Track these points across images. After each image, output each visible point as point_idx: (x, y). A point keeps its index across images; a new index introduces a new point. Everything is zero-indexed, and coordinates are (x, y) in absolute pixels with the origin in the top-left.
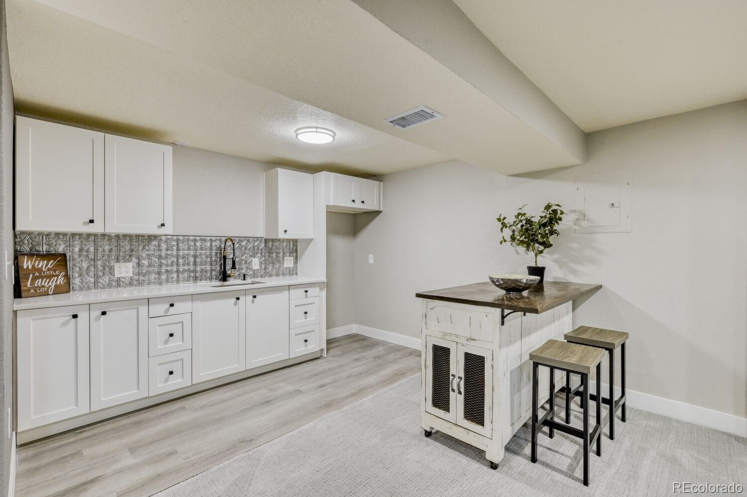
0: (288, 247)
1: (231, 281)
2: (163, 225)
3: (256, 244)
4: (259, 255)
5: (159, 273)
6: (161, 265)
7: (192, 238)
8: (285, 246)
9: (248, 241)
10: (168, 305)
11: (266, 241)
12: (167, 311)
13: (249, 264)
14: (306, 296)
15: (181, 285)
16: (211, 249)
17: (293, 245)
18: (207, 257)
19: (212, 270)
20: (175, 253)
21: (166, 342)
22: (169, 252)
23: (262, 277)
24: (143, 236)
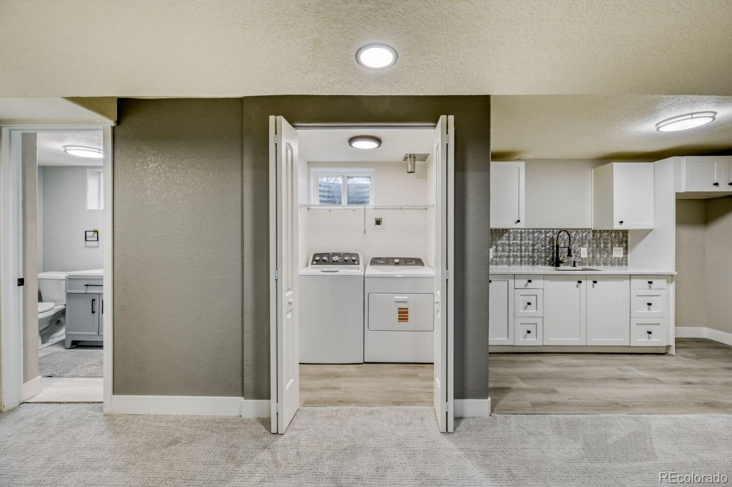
0: (617, 238)
1: (562, 267)
2: (519, 221)
3: (584, 235)
4: (587, 245)
5: (508, 257)
6: (509, 251)
7: (531, 230)
8: (613, 236)
9: (577, 232)
10: (526, 281)
11: (594, 232)
12: (526, 285)
13: (578, 252)
14: (650, 287)
15: (523, 267)
16: (545, 239)
17: (623, 236)
18: (542, 246)
19: (546, 257)
20: (519, 242)
21: (525, 308)
22: (515, 242)
23: (590, 265)
24: (499, 230)
